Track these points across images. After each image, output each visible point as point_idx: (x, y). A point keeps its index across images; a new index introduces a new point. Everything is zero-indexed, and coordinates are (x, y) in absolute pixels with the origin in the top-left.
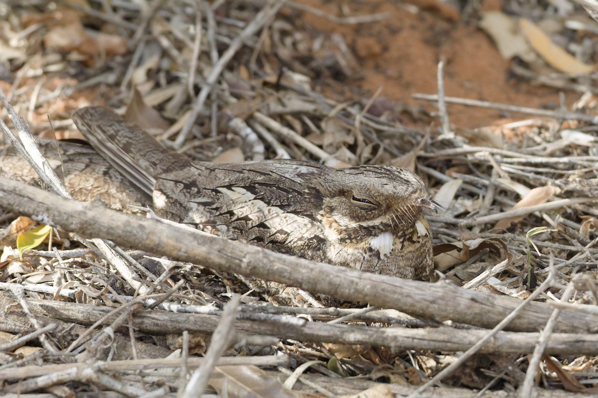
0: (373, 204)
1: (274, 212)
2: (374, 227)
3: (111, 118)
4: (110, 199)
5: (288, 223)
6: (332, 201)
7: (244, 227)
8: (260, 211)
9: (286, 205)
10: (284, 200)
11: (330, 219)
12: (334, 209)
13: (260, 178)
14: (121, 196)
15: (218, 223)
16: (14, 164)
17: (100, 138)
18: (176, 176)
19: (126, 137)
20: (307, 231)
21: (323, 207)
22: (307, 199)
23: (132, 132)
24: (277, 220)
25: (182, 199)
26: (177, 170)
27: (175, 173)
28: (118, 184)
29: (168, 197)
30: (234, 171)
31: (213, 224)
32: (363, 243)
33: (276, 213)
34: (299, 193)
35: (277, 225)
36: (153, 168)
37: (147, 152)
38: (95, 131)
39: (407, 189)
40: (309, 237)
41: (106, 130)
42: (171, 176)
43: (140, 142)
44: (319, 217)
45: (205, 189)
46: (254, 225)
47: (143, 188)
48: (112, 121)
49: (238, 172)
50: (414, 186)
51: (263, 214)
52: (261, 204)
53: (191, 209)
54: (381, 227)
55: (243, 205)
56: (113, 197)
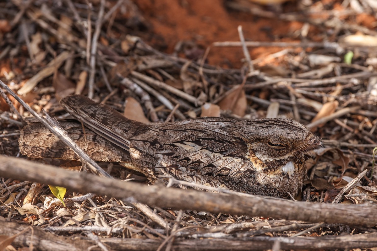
0: (284, 146)
1: (217, 156)
2: (284, 160)
3: (87, 103)
4: (101, 156)
5: (229, 163)
6: (252, 146)
7: (198, 167)
8: (207, 156)
9: (224, 151)
10: (222, 148)
11: (255, 158)
12: (256, 151)
13: (201, 135)
14: (107, 153)
15: (179, 166)
16: (32, 140)
17: (85, 117)
18: (142, 137)
19: (102, 114)
20: (242, 167)
21: (248, 150)
22: (236, 146)
23: (105, 111)
24: (221, 161)
25: (151, 152)
26: (141, 133)
27: (141, 135)
28: (104, 145)
29: (141, 152)
30: (180, 131)
31: (176, 167)
32: (278, 170)
33: (219, 157)
34: (230, 142)
35: (221, 164)
36: (126, 134)
37: (119, 123)
38: (80, 113)
39: (303, 135)
40: (244, 171)
41: (87, 111)
42: (139, 138)
43: (112, 117)
44: (247, 157)
45: (165, 144)
46: (205, 165)
47: (121, 147)
48: (89, 104)
49: (183, 131)
50: (307, 132)
51: (210, 158)
52: (207, 152)
53: (159, 158)
54: (288, 159)
55: (195, 153)
56: (102, 154)
